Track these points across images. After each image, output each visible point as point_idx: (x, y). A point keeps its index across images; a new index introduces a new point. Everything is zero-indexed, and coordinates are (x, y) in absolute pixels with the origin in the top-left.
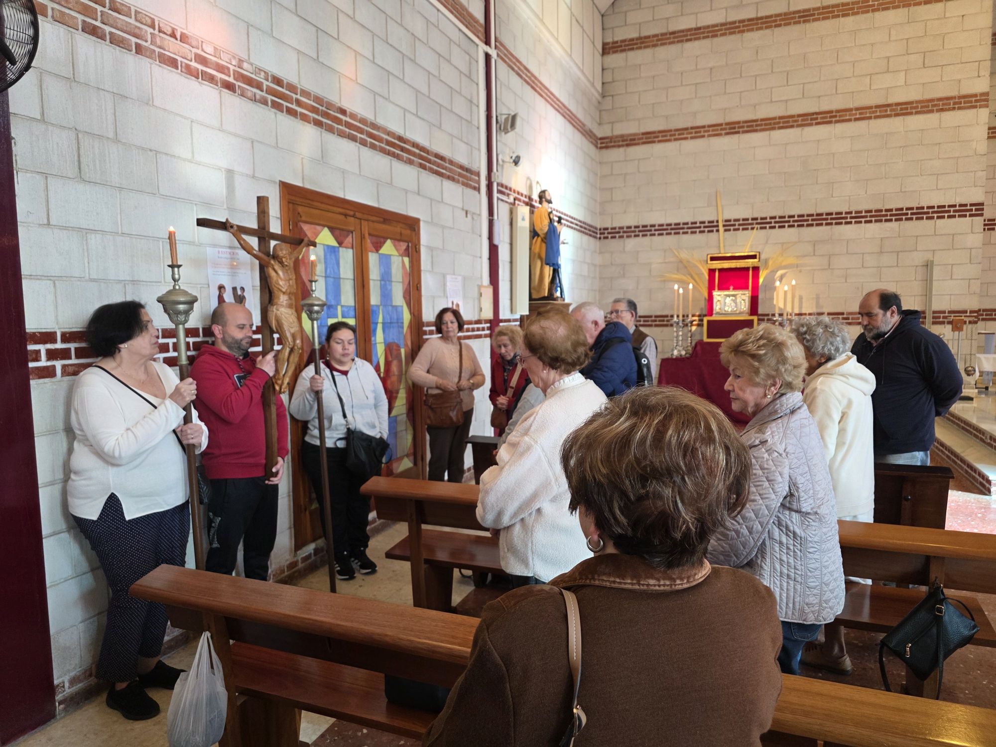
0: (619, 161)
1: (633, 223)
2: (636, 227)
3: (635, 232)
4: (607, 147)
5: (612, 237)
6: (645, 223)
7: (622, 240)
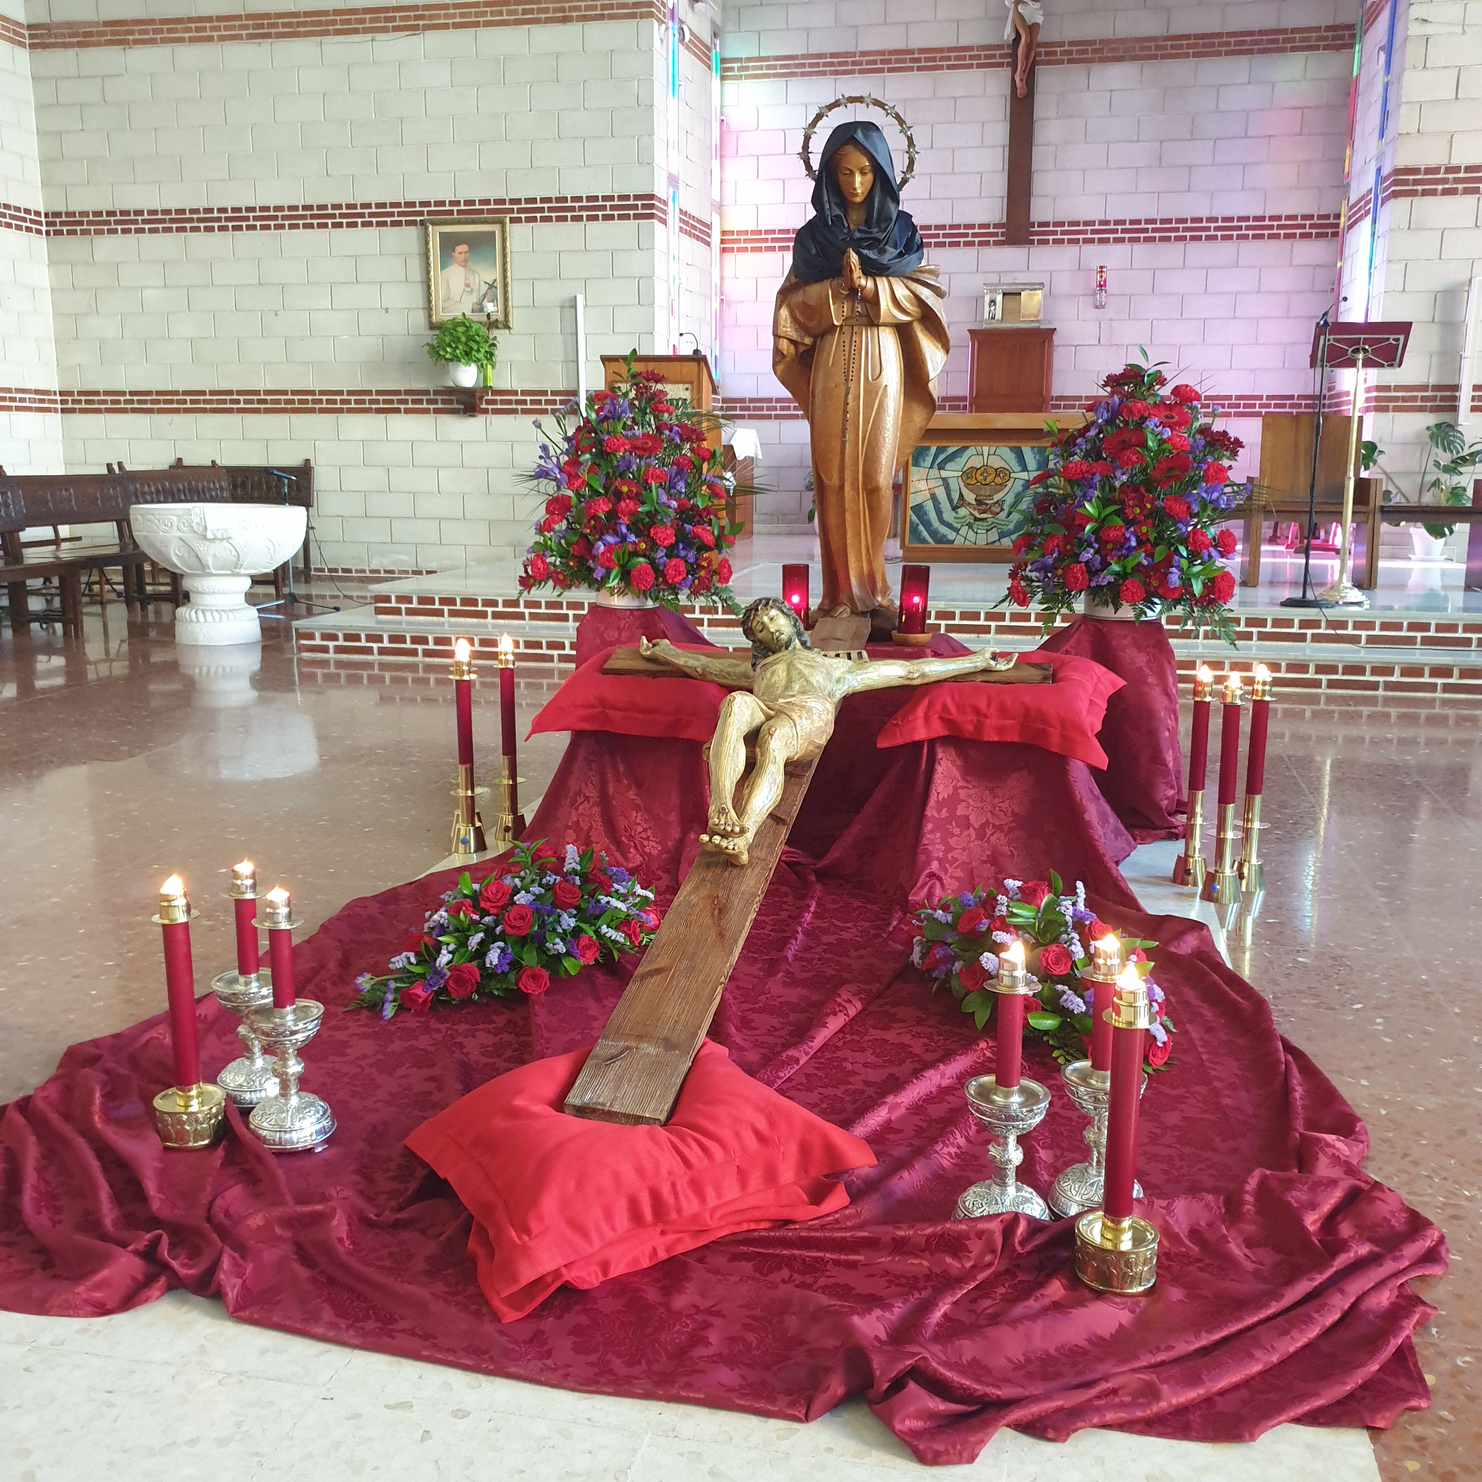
0: (69, 78)
1: (104, 206)
2: (111, 213)
3: (108, 223)
4: (45, 46)
5: (69, 232)
6: (125, 207)
7: (87, 238)
